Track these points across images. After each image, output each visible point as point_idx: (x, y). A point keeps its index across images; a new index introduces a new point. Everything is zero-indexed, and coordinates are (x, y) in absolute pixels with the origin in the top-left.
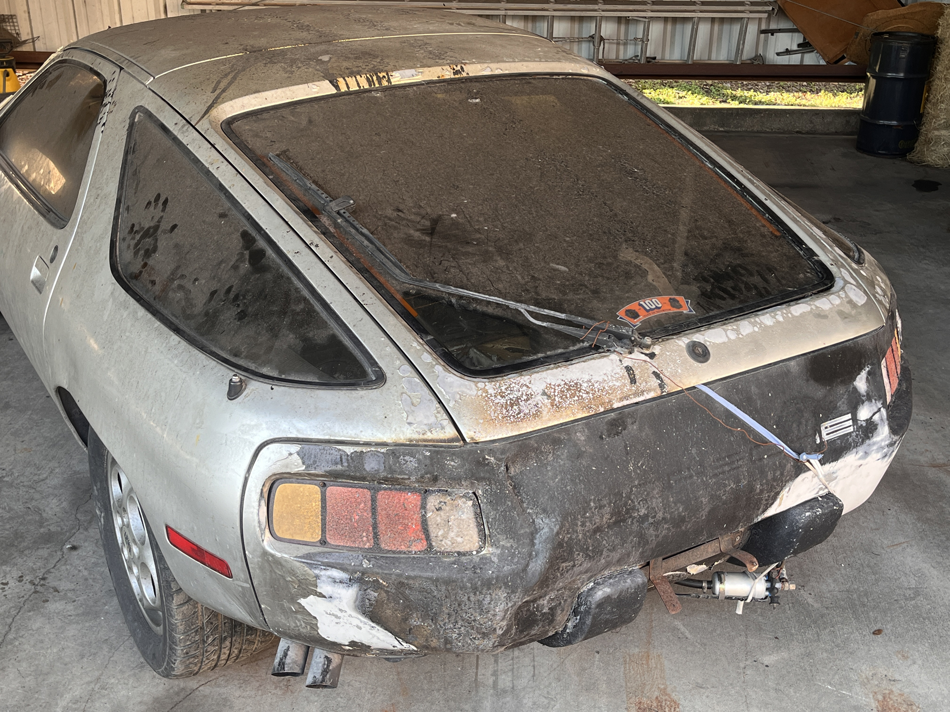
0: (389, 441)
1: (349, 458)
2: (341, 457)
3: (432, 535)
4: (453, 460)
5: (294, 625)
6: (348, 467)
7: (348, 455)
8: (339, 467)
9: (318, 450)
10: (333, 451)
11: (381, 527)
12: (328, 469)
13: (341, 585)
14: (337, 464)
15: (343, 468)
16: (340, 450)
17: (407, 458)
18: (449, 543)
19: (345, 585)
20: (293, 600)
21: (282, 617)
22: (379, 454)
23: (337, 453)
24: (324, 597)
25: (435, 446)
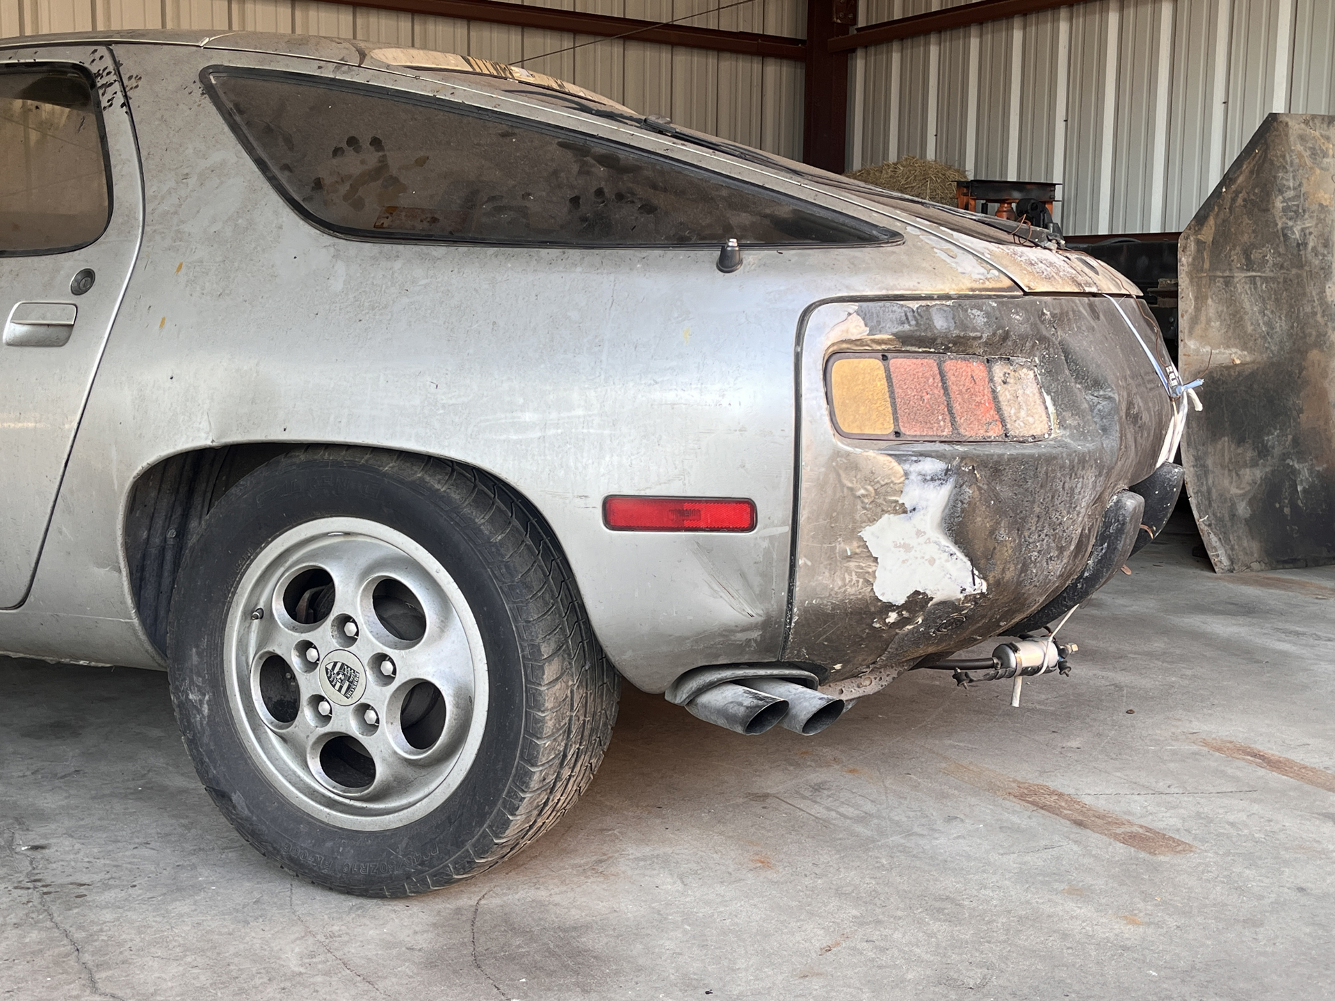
0: (952, 292)
1: (916, 314)
2: (906, 315)
3: (1006, 414)
4: (1017, 313)
5: (840, 583)
6: (916, 326)
7: (913, 311)
8: (907, 327)
9: (878, 308)
10: (895, 308)
11: (957, 407)
12: (895, 330)
13: (932, 485)
14: (903, 323)
15: (912, 328)
16: (902, 306)
17: (974, 311)
18: (1022, 424)
19: (938, 482)
20: (853, 533)
21: (827, 574)
22: (945, 308)
23: (899, 310)
24: (905, 512)
25: (998, 296)
